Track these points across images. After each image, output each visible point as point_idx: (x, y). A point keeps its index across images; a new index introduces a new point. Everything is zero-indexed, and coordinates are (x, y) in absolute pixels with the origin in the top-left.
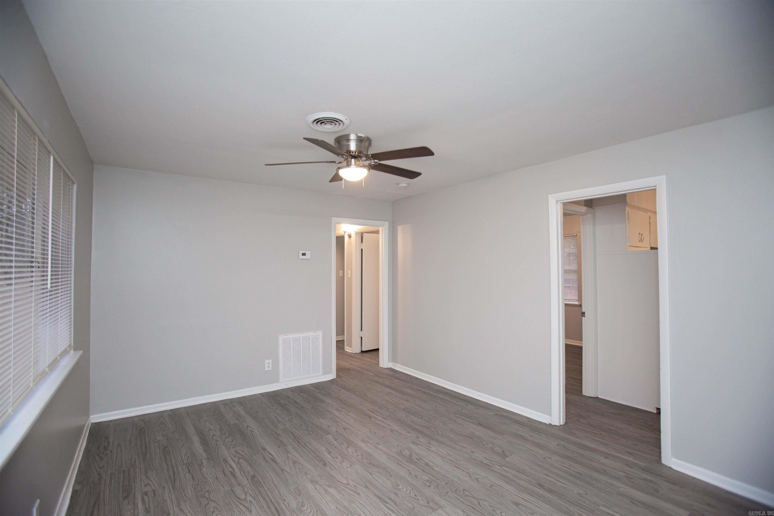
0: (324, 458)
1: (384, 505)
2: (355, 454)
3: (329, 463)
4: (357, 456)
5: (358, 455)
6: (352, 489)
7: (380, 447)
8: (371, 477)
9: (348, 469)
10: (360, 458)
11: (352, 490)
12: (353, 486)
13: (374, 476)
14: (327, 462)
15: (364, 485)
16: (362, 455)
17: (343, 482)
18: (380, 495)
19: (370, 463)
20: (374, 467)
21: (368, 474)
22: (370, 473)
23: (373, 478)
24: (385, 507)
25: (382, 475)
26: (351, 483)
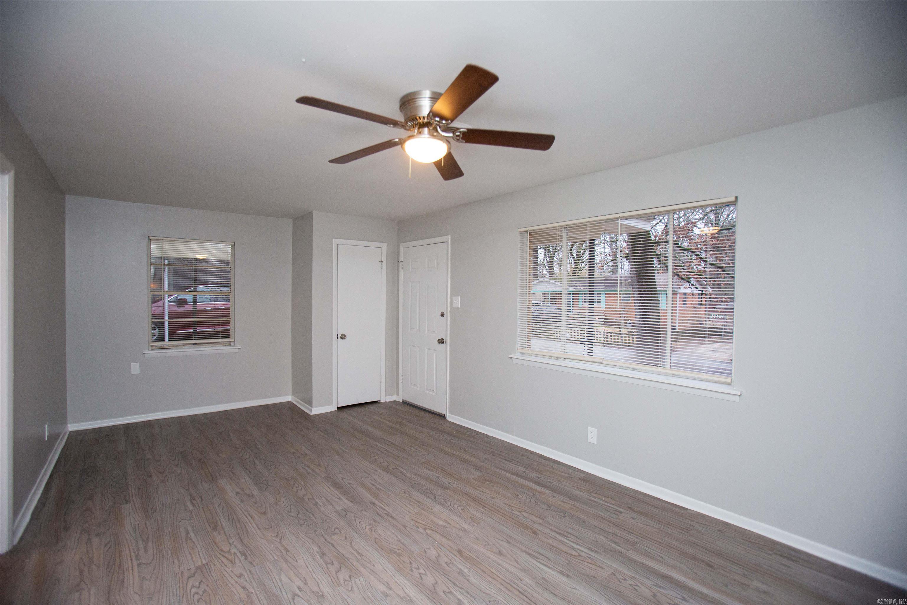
0: (465, 562)
1: (388, 512)
2: (422, 571)
3: (455, 555)
4: (418, 567)
5: (416, 568)
6: (420, 525)
7: (382, 588)
8: (399, 537)
9: (427, 547)
10: (414, 565)
11: (419, 523)
12: (419, 527)
13: (396, 538)
14: (458, 556)
15: (407, 528)
16: (411, 570)
17: (431, 531)
18: (391, 519)
19: (399, 555)
20: (395, 550)
21: (402, 540)
22: (400, 541)
23: (397, 537)
24: (387, 510)
25: (386, 541)
26: (421, 530)
